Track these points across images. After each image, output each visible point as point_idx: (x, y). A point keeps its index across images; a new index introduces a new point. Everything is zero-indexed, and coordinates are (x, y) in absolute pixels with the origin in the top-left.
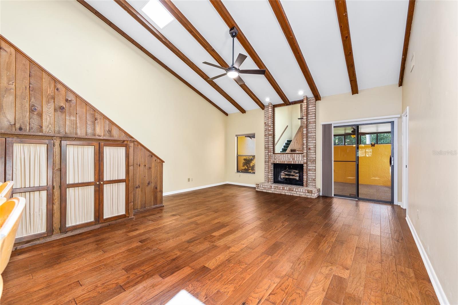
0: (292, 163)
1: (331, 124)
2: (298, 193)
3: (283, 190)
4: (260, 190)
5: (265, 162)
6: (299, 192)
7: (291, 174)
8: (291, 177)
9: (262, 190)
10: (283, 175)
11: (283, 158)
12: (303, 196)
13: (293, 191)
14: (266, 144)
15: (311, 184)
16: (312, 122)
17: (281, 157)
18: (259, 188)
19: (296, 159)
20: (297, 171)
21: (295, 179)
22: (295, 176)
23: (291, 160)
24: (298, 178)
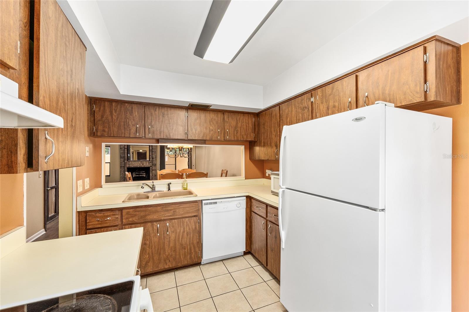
0: (143, 166)
5: (121, 167)
7: (140, 173)
8: (140, 176)
10: (134, 175)
11: (135, 164)
14: (121, 154)
17: (134, 163)
19: (144, 164)
20: (144, 172)
22: (143, 175)
23: (141, 165)
24: (145, 176)
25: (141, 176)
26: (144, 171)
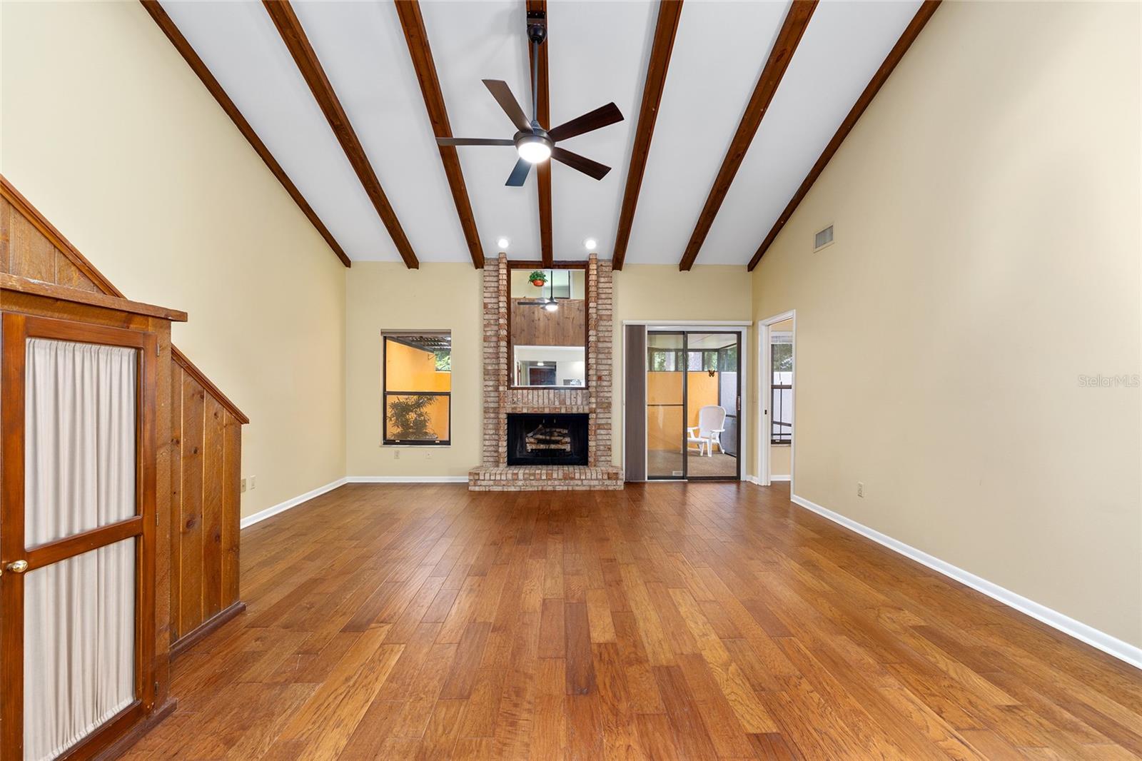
0: (563, 411)
1: (644, 326)
2: (585, 482)
3: (549, 479)
4: (482, 489)
5: (485, 412)
6: (589, 480)
7: (553, 438)
8: (553, 446)
9: (489, 486)
10: (531, 443)
11: (535, 399)
12: (598, 488)
13: (573, 479)
14: (487, 361)
15: (603, 458)
16: (605, 318)
17: (530, 397)
18: (479, 482)
19: (568, 402)
20: (566, 431)
21: (561, 450)
22: (562, 444)
23: (557, 403)
24: (568, 447)
25: (554, 450)
26: (564, 428)
